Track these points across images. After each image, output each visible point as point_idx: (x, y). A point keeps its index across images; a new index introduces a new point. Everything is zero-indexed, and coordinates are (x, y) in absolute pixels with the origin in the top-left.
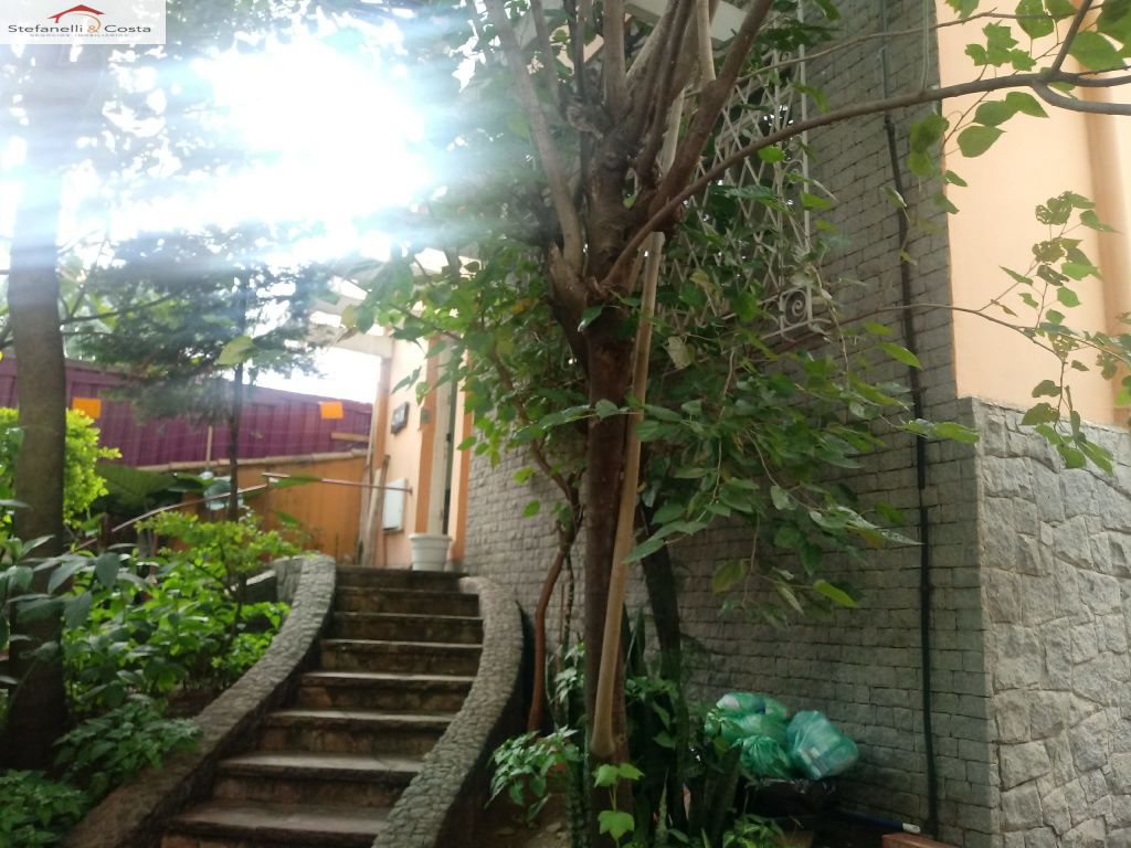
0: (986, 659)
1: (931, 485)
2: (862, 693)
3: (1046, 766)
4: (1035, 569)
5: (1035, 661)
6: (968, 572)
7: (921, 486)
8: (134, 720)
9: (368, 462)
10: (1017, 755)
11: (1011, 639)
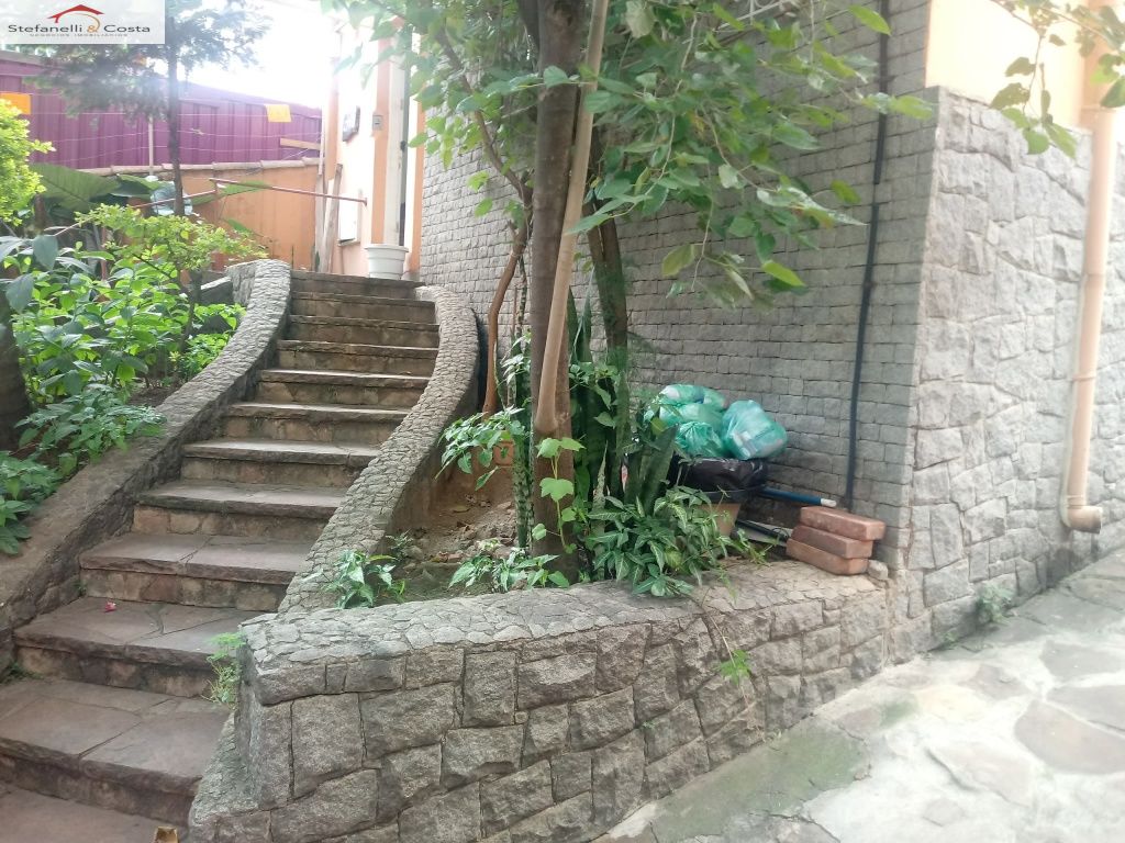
0: (916, 351)
1: (887, 181)
2: (797, 386)
3: (958, 450)
4: (977, 267)
5: (963, 356)
6: (912, 267)
7: (876, 183)
8: (95, 405)
9: (320, 173)
10: (934, 440)
11: (943, 333)
